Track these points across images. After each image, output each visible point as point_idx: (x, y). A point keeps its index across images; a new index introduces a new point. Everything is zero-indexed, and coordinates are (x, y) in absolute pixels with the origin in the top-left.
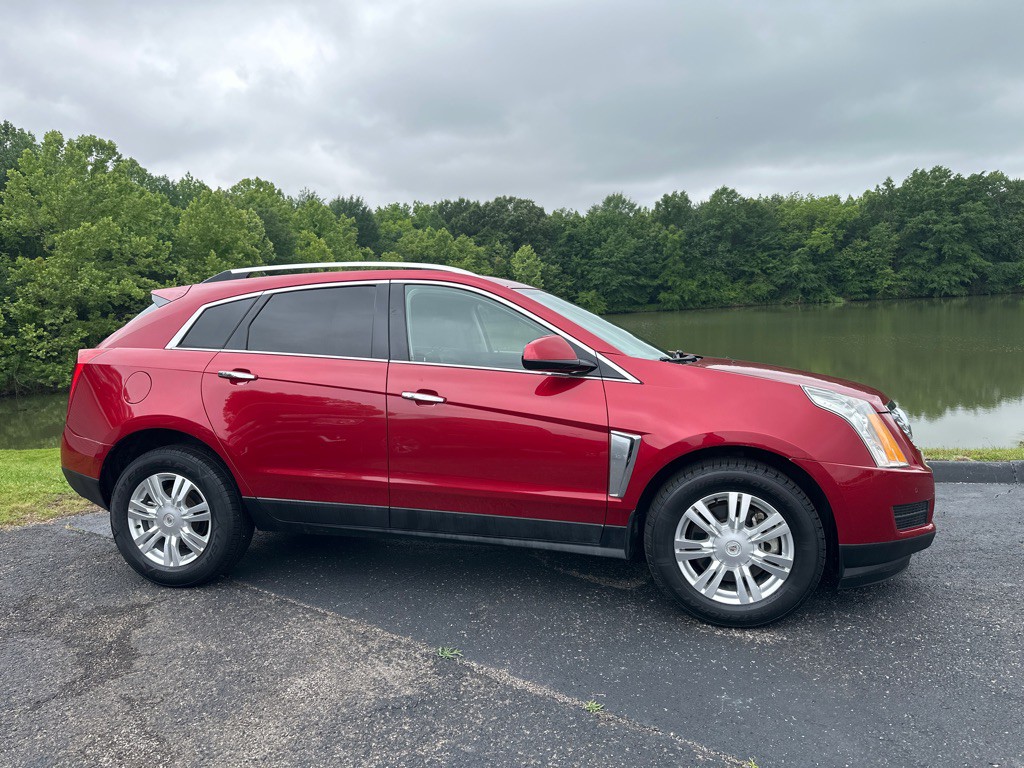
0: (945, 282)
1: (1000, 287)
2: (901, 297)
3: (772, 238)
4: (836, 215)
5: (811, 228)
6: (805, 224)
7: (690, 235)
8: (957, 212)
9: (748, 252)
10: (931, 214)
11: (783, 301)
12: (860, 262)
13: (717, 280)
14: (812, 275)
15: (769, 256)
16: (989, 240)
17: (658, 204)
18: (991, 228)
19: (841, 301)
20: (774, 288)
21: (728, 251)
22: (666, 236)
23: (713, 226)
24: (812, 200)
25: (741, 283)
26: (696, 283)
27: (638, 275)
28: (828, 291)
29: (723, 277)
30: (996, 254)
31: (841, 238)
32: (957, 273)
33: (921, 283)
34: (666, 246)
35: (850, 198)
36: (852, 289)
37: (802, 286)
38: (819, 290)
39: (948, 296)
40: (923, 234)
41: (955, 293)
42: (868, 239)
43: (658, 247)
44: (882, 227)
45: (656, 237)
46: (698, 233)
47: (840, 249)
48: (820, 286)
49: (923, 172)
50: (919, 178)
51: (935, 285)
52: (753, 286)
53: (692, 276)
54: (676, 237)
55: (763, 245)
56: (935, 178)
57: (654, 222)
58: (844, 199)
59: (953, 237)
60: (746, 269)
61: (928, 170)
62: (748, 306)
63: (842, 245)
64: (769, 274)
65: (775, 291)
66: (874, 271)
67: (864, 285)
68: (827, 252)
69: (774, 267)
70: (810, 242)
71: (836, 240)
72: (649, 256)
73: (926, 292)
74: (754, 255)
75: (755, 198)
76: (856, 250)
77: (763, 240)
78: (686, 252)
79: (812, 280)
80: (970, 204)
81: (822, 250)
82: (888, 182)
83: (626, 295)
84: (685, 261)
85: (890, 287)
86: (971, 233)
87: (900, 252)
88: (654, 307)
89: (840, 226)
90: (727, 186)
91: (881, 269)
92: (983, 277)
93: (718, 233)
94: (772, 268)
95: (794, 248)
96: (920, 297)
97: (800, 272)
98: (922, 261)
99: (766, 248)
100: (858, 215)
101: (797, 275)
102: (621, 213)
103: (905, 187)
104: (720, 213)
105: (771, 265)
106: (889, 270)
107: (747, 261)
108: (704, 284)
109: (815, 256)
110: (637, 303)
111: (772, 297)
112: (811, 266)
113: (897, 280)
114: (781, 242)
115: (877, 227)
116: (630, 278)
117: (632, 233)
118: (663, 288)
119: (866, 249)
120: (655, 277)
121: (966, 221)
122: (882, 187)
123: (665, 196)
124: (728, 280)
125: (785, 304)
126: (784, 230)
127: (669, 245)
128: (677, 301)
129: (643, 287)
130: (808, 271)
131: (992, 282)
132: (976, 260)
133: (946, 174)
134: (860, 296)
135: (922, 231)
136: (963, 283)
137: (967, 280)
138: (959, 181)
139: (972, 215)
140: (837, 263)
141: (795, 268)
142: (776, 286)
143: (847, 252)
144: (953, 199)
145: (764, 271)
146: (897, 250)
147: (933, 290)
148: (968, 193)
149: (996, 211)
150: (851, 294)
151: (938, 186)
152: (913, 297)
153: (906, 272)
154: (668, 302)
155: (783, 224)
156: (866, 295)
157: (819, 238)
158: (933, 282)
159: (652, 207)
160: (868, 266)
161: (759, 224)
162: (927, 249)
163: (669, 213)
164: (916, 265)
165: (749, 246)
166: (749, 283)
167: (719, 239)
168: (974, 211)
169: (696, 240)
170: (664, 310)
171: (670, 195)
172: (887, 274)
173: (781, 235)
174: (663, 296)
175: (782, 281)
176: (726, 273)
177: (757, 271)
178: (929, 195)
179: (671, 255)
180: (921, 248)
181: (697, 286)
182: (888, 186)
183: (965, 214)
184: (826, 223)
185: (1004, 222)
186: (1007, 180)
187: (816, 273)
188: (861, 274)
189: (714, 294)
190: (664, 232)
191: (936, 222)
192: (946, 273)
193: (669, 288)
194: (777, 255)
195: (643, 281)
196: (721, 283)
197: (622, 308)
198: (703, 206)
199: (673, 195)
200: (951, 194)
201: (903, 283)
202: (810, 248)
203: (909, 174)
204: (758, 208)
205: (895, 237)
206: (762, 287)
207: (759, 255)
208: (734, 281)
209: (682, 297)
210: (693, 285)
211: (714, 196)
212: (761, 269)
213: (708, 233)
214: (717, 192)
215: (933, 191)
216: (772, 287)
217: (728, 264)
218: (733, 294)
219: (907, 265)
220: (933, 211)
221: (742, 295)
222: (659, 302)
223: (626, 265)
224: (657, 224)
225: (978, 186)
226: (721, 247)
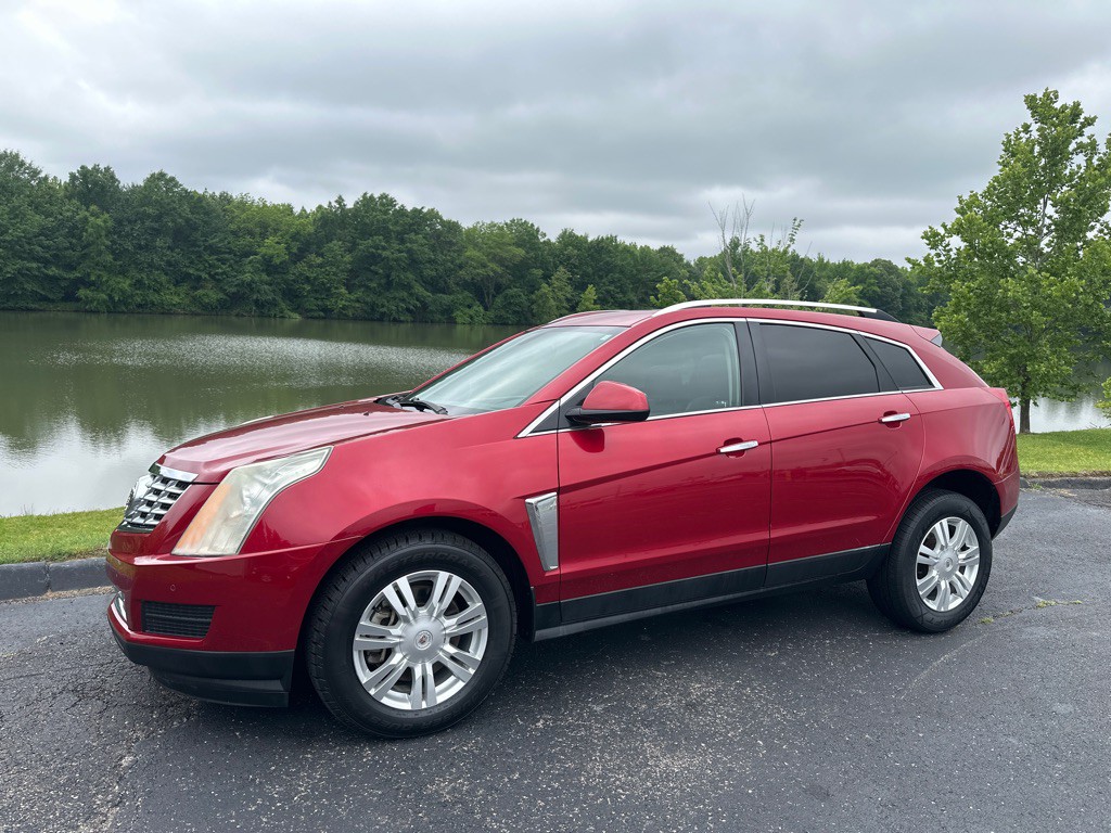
0: (394, 308)
1: (438, 317)
2: (355, 319)
3: (221, 241)
4: (290, 226)
5: (263, 236)
6: (258, 230)
7: (119, 222)
8: (402, 241)
9: (193, 252)
10: (378, 239)
11: (235, 312)
12: (315, 278)
13: (155, 280)
14: (266, 287)
15: (218, 260)
16: (429, 272)
17: (73, 176)
18: (430, 261)
19: (297, 317)
20: (225, 297)
21: (169, 248)
22: (86, 218)
23: (149, 216)
24: (265, 205)
25: (184, 288)
26: (128, 282)
27: (46, 263)
28: (283, 306)
29: (164, 278)
30: (435, 285)
31: (295, 250)
32: (403, 300)
33: (373, 307)
34: (86, 231)
35: (303, 210)
36: (307, 306)
37: (255, 297)
38: (274, 304)
39: (396, 321)
40: (373, 258)
41: (402, 318)
42: (322, 255)
43: (75, 231)
44: (336, 245)
45: (73, 217)
46: (130, 222)
47: (295, 263)
48: (274, 299)
49: (372, 197)
50: (367, 201)
51: (384, 310)
52: (200, 292)
53: (123, 272)
54: (99, 222)
55: (210, 246)
56: (383, 205)
57: (70, 198)
58: (297, 210)
59: (399, 265)
60: (191, 272)
61: (376, 196)
62: (194, 314)
63: (298, 257)
64: (219, 281)
65: (226, 300)
66: (329, 289)
67: (320, 303)
68: (281, 263)
69: (224, 273)
70: (263, 250)
71: (290, 253)
72: (61, 241)
73: (377, 316)
74: (200, 257)
75: (201, 192)
76: (310, 266)
77: (211, 242)
78: (114, 242)
79: (267, 293)
80: (412, 236)
81: (277, 261)
82: (340, 200)
83: (28, 287)
84: (113, 253)
85: (344, 308)
86: (414, 262)
87: (353, 273)
88: (73, 305)
89: (295, 237)
90: (165, 171)
91: (336, 288)
92: (425, 306)
93: (156, 225)
94: (222, 274)
95: (247, 255)
96: (372, 320)
97: (253, 281)
98: (373, 285)
99: (213, 250)
100: (311, 229)
101: (249, 285)
102: (18, 179)
103: (356, 210)
104: (157, 201)
105: (220, 271)
106: (343, 290)
107: (192, 263)
108: (138, 284)
109: (268, 266)
110: (45, 299)
111: (222, 308)
112: (265, 277)
113: (350, 301)
114: (232, 246)
115: (331, 245)
116: (34, 265)
117: (37, 208)
118: (83, 282)
119: (320, 266)
120: (71, 267)
121: (409, 251)
122: (334, 204)
123: (83, 167)
124: (169, 282)
125: (237, 315)
126: (234, 233)
127: (90, 230)
128: (104, 301)
129: (54, 279)
130: (262, 282)
131: (431, 312)
132: (419, 289)
133: (392, 202)
134: (316, 314)
135: (373, 255)
136: (408, 310)
137: (412, 307)
138: (403, 209)
139: (415, 247)
140: (291, 277)
141: (247, 277)
142: (227, 294)
143: (301, 267)
144: (399, 228)
145: (212, 277)
146: (351, 271)
147: (383, 314)
148: (411, 225)
149: (433, 246)
150: (308, 311)
151: (386, 213)
152: (365, 319)
153: (359, 294)
154: (92, 302)
155: (233, 227)
156: (322, 314)
157: (272, 246)
158: (383, 306)
159: (65, 179)
160: (323, 283)
161: (205, 222)
162: (377, 273)
163: (90, 190)
164: (368, 287)
165: (194, 245)
166: (196, 289)
167: (157, 232)
168: (417, 242)
169: (127, 229)
170: (86, 311)
171: (90, 168)
172: (340, 294)
173: (231, 238)
174: (82, 293)
175: (234, 290)
176: (166, 274)
177: (204, 275)
178: (378, 221)
179: (93, 243)
180: (372, 271)
181: (130, 285)
182: (340, 204)
183: (408, 245)
184: (280, 233)
185: (440, 257)
186: (441, 219)
187: (271, 285)
188: (316, 291)
189: (154, 297)
190: (83, 213)
191: (384, 248)
192: (395, 298)
193: (93, 284)
194: (227, 260)
195: (53, 271)
196: (161, 285)
197: (22, 304)
198: (134, 189)
199: (94, 168)
200: (396, 223)
201: (357, 305)
202: (263, 257)
203: (359, 197)
204: (204, 204)
205: (348, 258)
206: (211, 295)
207: (206, 257)
208: (177, 284)
209: (110, 296)
210: (126, 284)
211: (148, 180)
212: (209, 274)
213: (143, 223)
214: (153, 175)
215: (381, 217)
216: (221, 296)
217: (169, 263)
218: (176, 299)
219: (360, 287)
220: (381, 237)
221: (187, 301)
222: (78, 300)
223: (27, 247)
224: (74, 201)
225: (419, 220)
226: (159, 243)
